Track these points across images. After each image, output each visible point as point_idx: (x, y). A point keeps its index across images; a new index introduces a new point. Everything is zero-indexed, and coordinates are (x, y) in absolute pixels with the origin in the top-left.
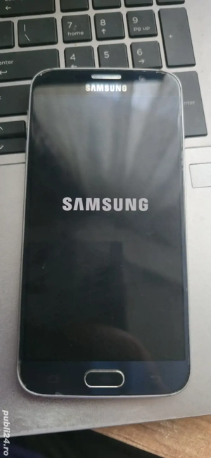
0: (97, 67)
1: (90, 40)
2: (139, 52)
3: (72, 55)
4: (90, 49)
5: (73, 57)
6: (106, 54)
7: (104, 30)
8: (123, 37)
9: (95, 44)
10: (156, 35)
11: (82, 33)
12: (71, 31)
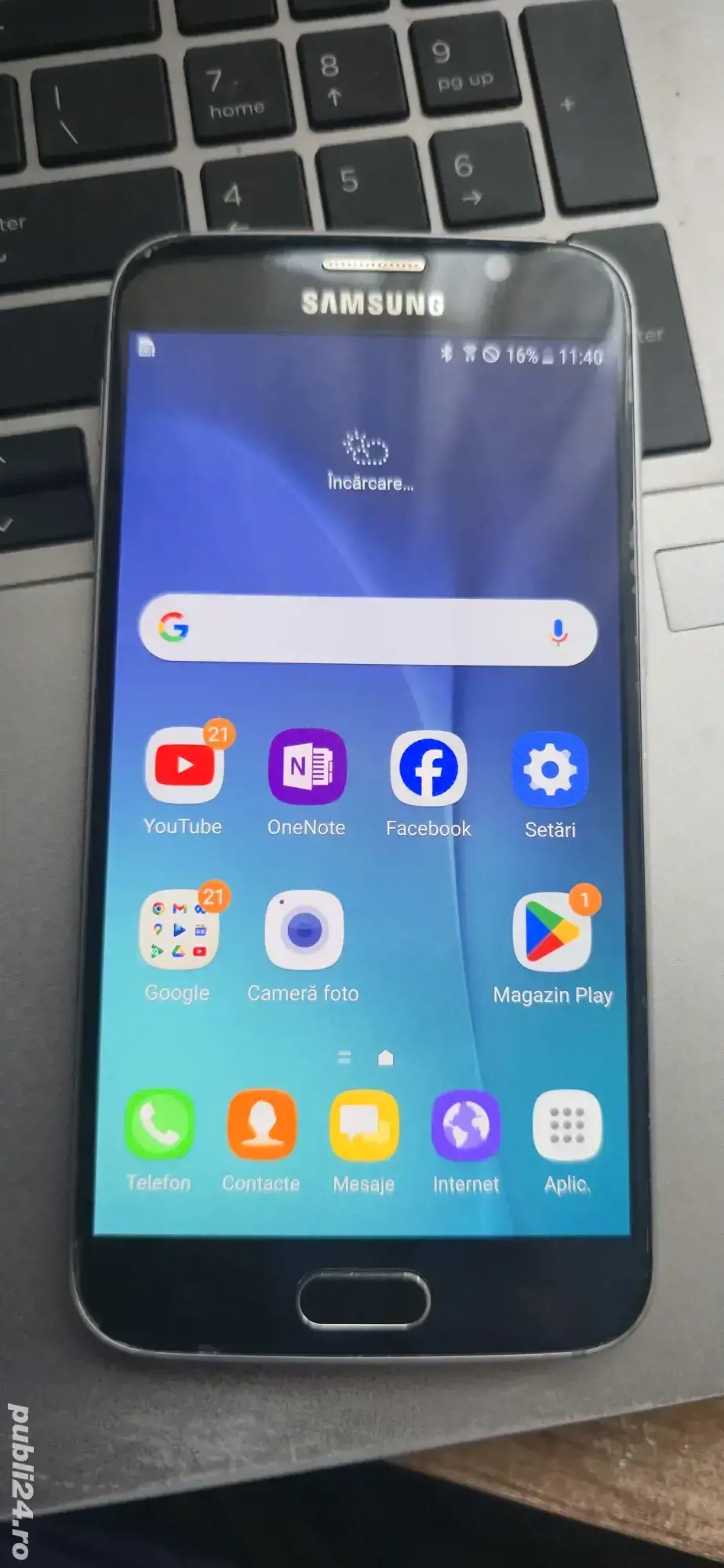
0: (319, 227)
1: (288, 129)
2: (461, 165)
3: (228, 187)
4: (292, 160)
5: (233, 195)
6: (349, 179)
7: (334, 93)
8: (402, 115)
9: (305, 143)
10: (515, 101)
11: (259, 107)
12: (220, 100)
